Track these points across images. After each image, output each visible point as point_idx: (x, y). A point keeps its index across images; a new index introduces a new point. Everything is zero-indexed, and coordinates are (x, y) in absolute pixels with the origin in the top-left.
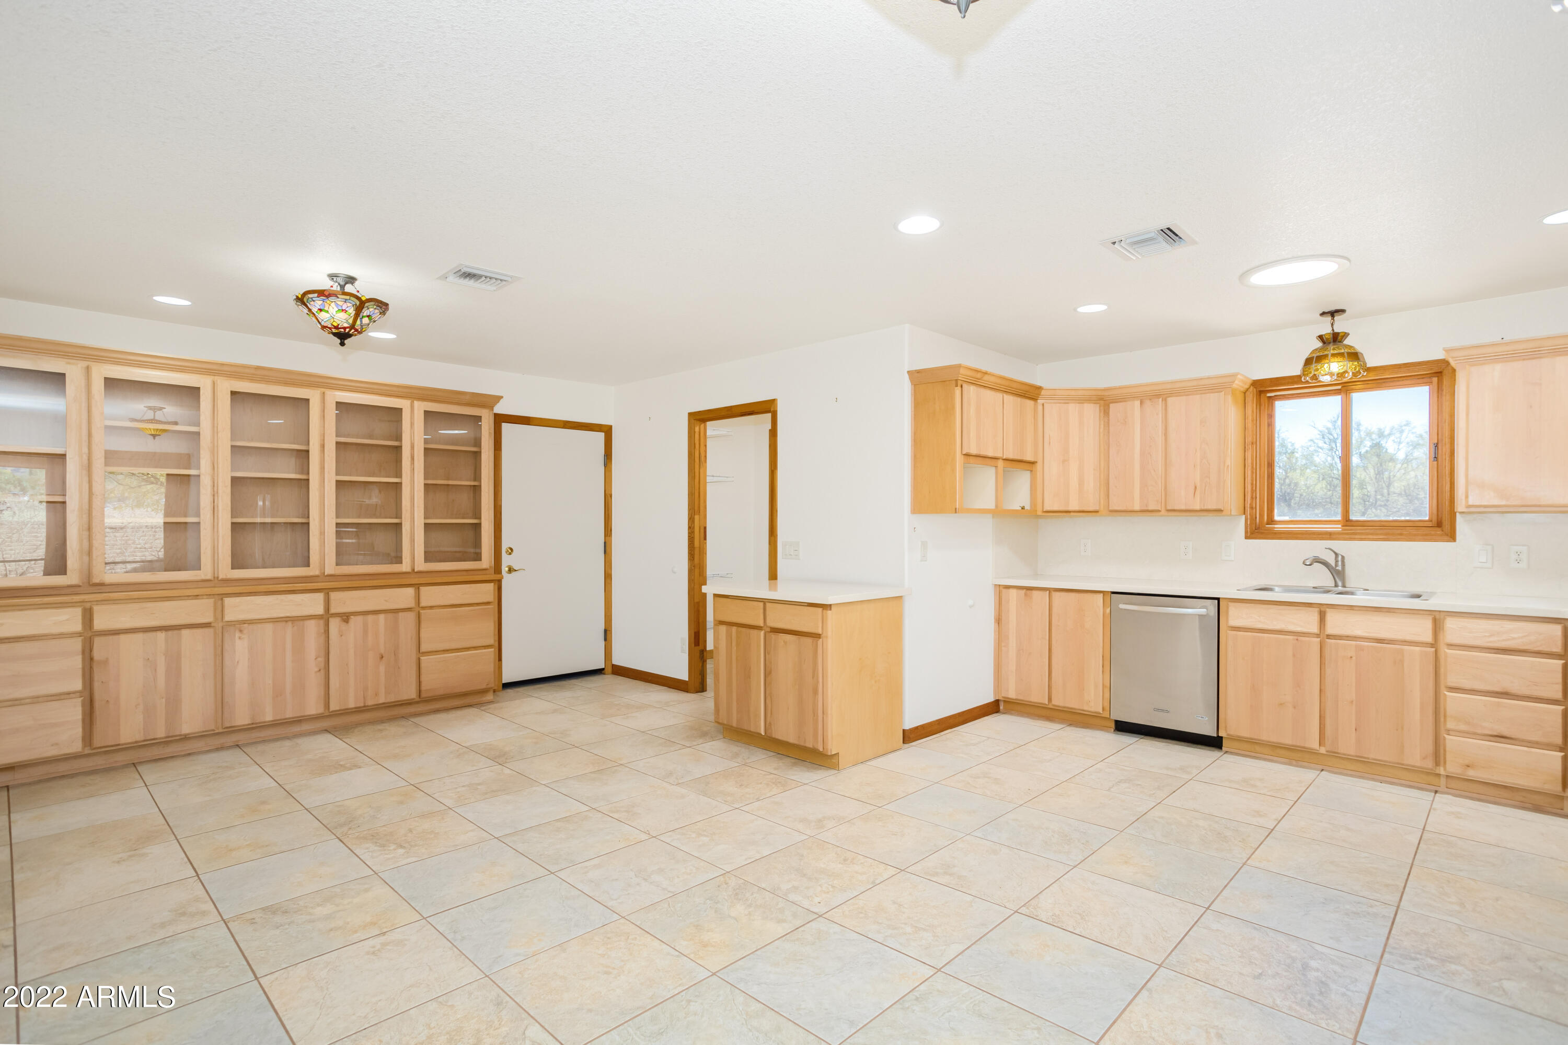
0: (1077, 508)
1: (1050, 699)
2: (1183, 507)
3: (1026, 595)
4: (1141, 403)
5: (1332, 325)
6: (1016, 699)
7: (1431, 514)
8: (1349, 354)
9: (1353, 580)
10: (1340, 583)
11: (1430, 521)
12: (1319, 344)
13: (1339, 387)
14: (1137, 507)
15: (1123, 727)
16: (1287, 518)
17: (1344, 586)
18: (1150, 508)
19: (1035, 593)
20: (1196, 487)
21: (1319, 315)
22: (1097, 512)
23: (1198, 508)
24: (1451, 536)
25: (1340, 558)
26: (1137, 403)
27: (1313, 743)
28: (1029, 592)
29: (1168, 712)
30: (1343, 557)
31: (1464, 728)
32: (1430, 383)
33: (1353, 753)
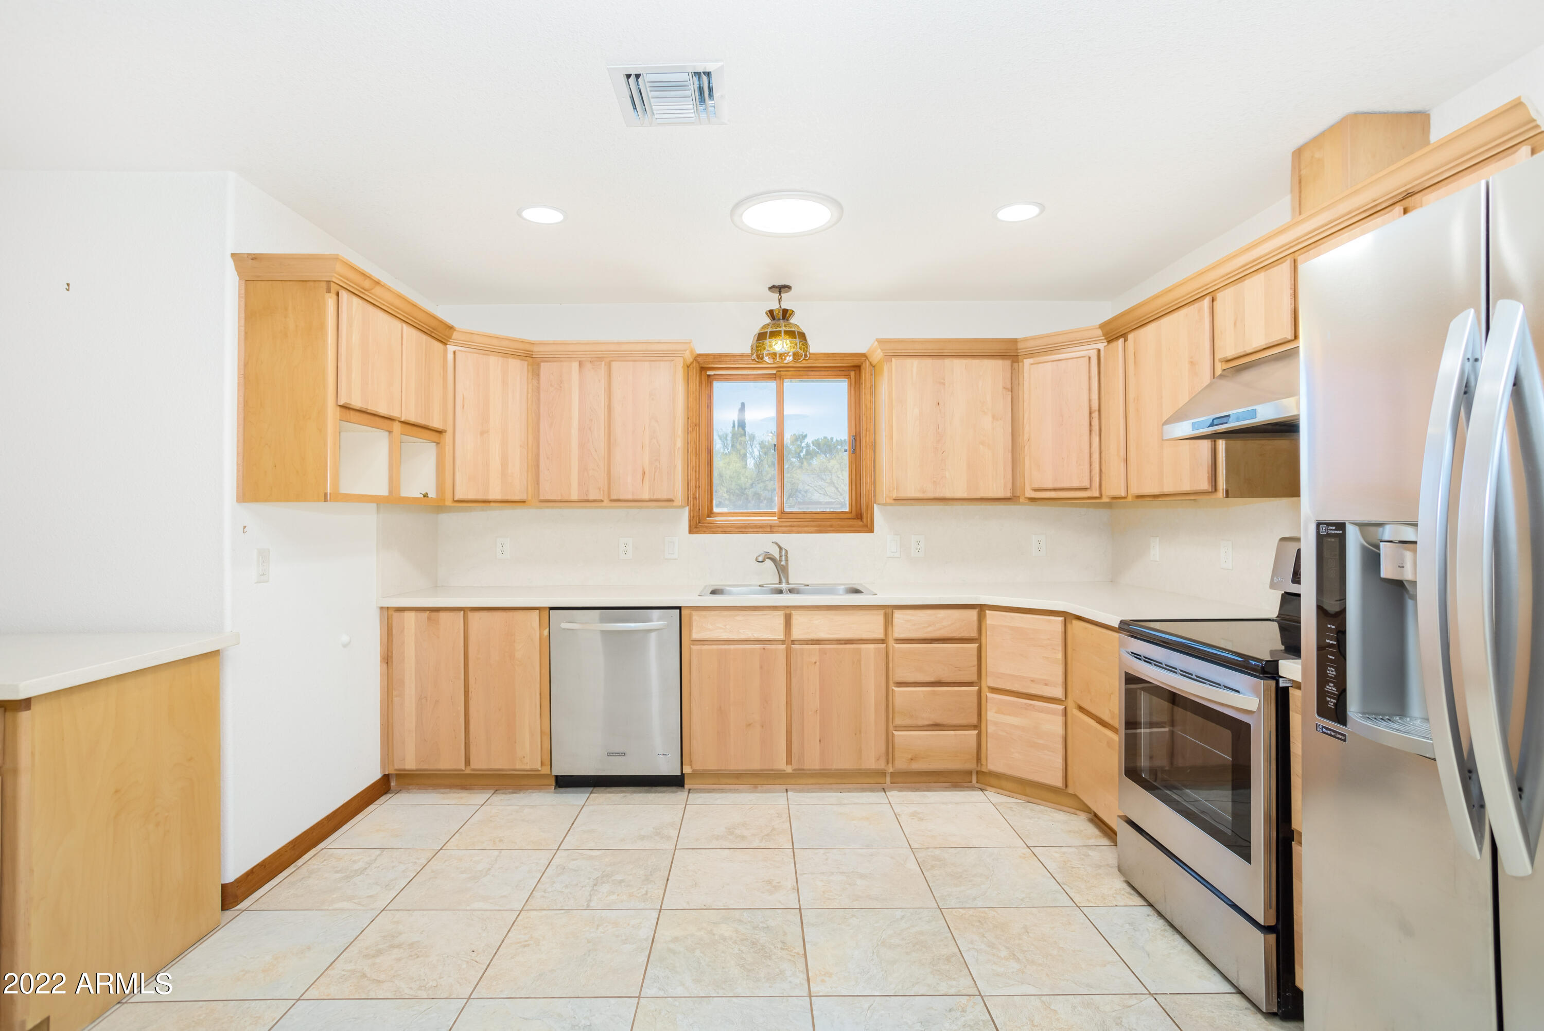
0: (499, 497)
1: (467, 762)
2: (630, 497)
3: (429, 618)
4: (581, 364)
5: (780, 302)
6: (417, 770)
7: (851, 505)
8: (794, 332)
9: (795, 578)
10: (784, 581)
11: (850, 512)
12: (768, 320)
13: (774, 372)
14: (575, 496)
15: (565, 783)
16: (725, 510)
17: (787, 583)
18: (591, 497)
19: (443, 615)
20: (644, 473)
21: (767, 289)
22: (524, 502)
23: (646, 496)
24: (869, 529)
25: (784, 552)
26: (575, 365)
27: (781, 764)
28: (434, 614)
29: (624, 754)
30: (786, 551)
31: (908, 722)
32: (848, 376)
33: (817, 767)
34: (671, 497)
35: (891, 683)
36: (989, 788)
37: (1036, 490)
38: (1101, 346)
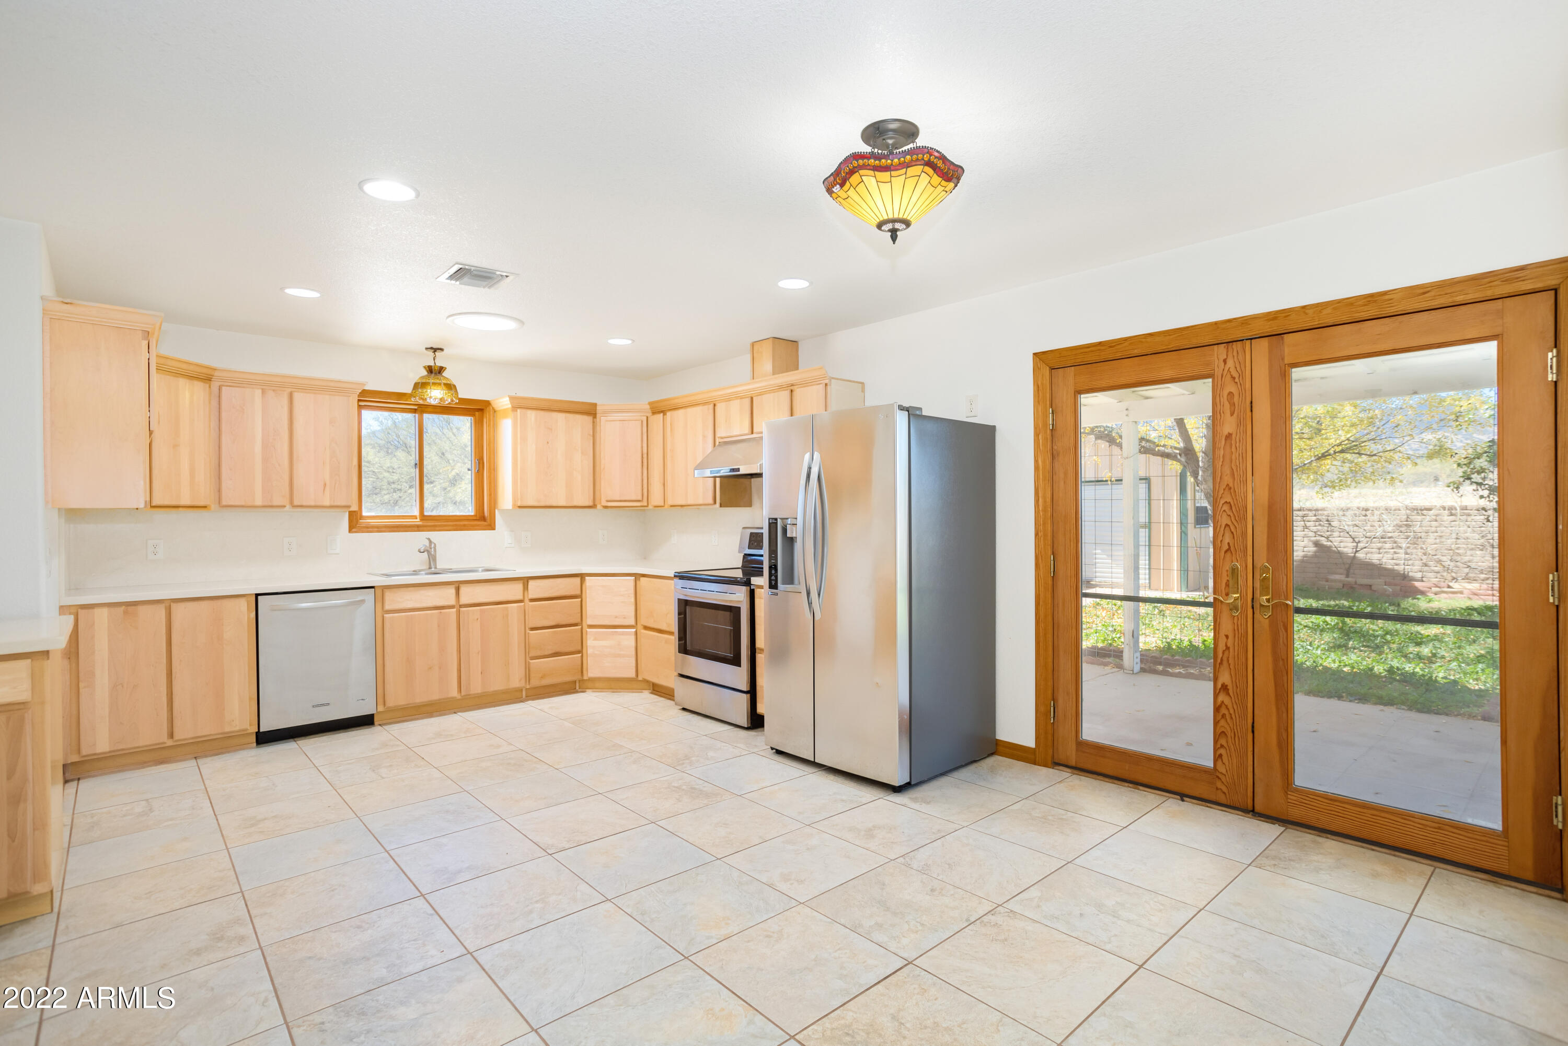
0: (188, 503)
1: (171, 735)
2: (312, 503)
3: (125, 613)
4: (263, 392)
5: (434, 359)
7: (476, 511)
8: (445, 384)
9: (441, 565)
10: (433, 567)
11: (475, 516)
12: (425, 373)
13: (416, 407)
14: (259, 502)
15: (264, 738)
16: (373, 514)
17: (436, 568)
18: (275, 503)
19: (141, 609)
20: (325, 484)
21: (425, 349)
22: (205, 507)
23: (327, 503)
24: (492, 527)
25: (433, 545)
26: (258, 392)
27: (454, 693)
28: (130, 609)
29: (328, 704)
30: (435, 544)
31: (539, 653)
32: (473, 415)
33: (479, 691)
34: (349, 504)
35: (527, 628)
36: (587, 690)
37: (607, 501)
38: (649, 415)
